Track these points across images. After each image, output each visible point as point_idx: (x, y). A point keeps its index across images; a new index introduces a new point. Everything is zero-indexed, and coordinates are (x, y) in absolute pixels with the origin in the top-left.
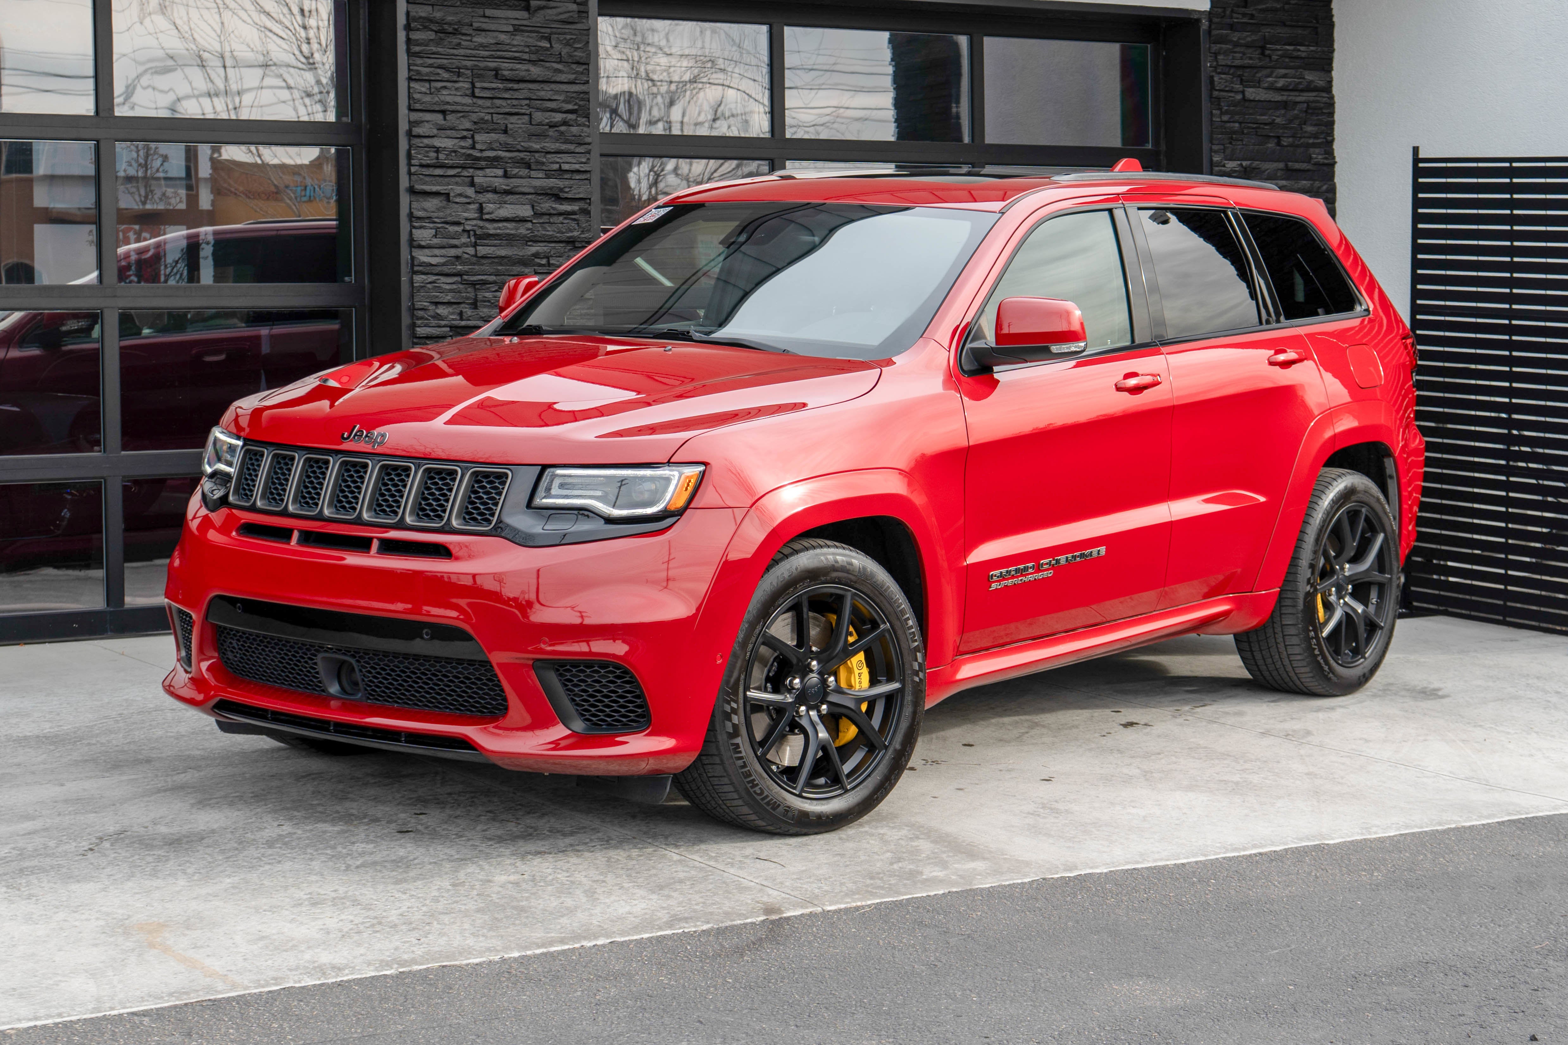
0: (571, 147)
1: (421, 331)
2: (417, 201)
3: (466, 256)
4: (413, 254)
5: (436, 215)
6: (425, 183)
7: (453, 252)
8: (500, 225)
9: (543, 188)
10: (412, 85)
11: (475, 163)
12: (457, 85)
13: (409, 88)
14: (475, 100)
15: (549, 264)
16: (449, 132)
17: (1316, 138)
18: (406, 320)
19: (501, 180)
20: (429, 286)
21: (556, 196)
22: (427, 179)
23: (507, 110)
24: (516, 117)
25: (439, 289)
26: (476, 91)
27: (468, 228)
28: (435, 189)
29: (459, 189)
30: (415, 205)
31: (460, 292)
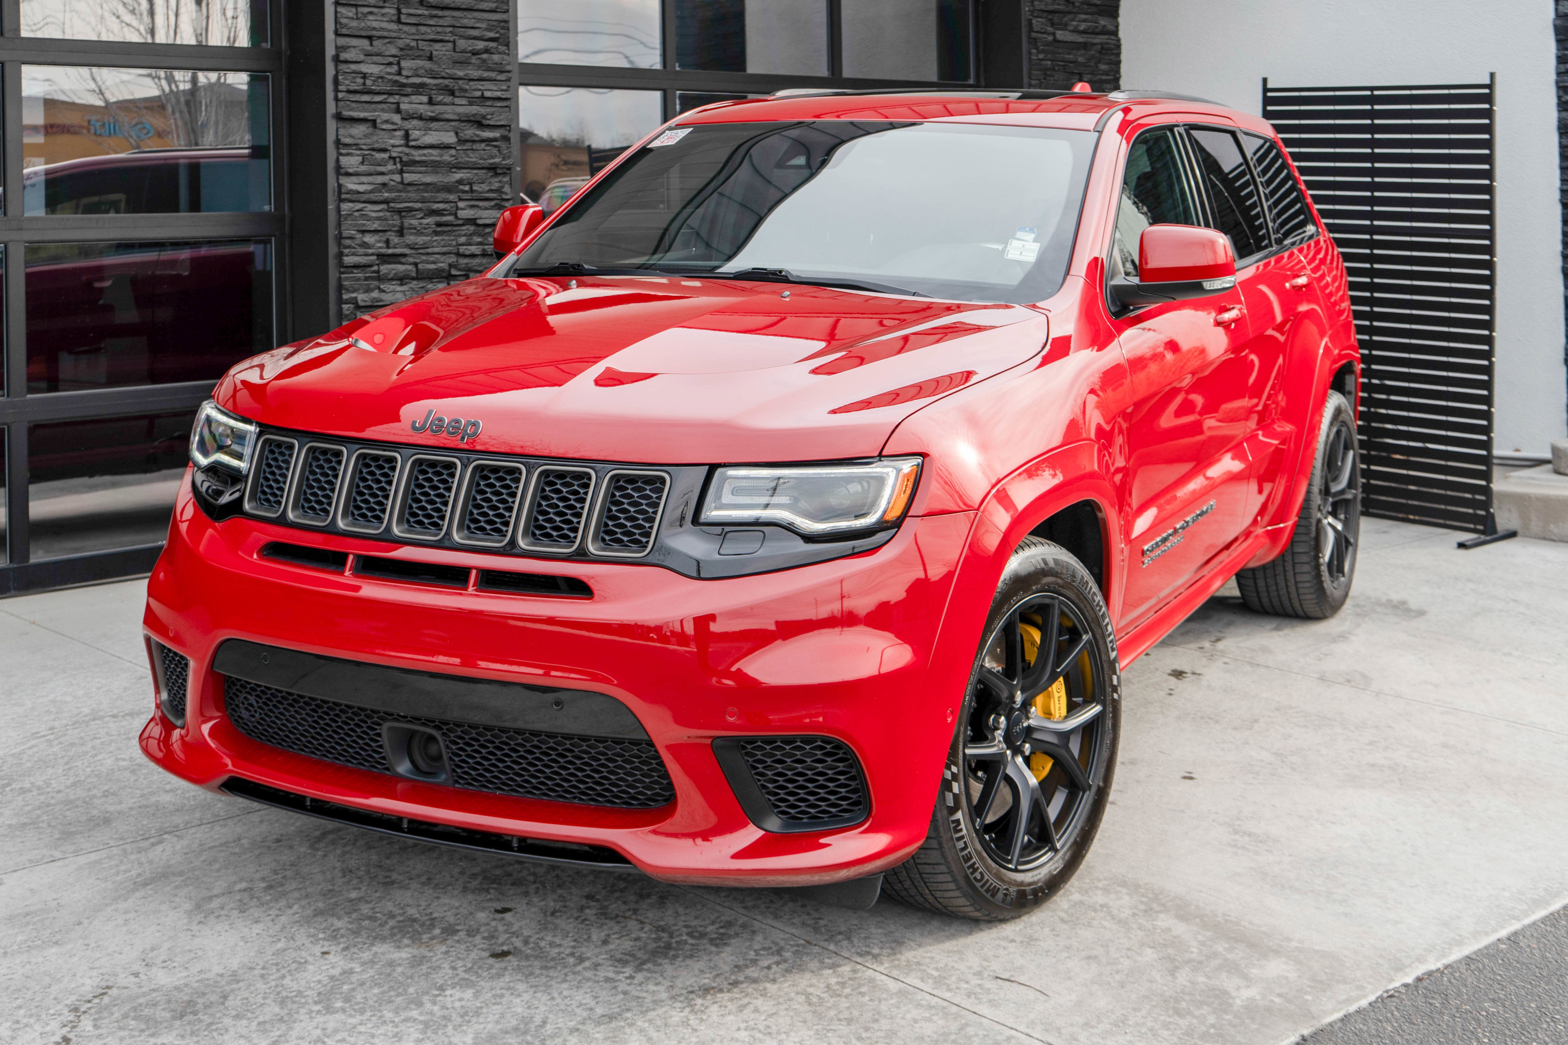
0: (493, 75)
1: (348, 260)
2: (344, 127)
3: (392, 183)
4: (341, 182)
5: (363, 141)
6: (352, 110)
7: (380, 179)
8: (425, 151)
9: (467, 115)
10: (339, 9)
11: (401, 89)
12: (384, 11)
13: (336, 12)
14: (401, 26)
15: (472, 191)
16: (375, 58)
17: (1107, 75)
18: (332, 249)
19: (426, 107)
20: (356, 214)
21: (479, 124)
22: (354, 105)
23: (432, 37)
24: (440, 44)
25: (364, 217)
26: (403, 17)
27: (394, 155)
28: (362, 115)
29: (385, 116)
30: (342, 132)
31: (386, 220)
